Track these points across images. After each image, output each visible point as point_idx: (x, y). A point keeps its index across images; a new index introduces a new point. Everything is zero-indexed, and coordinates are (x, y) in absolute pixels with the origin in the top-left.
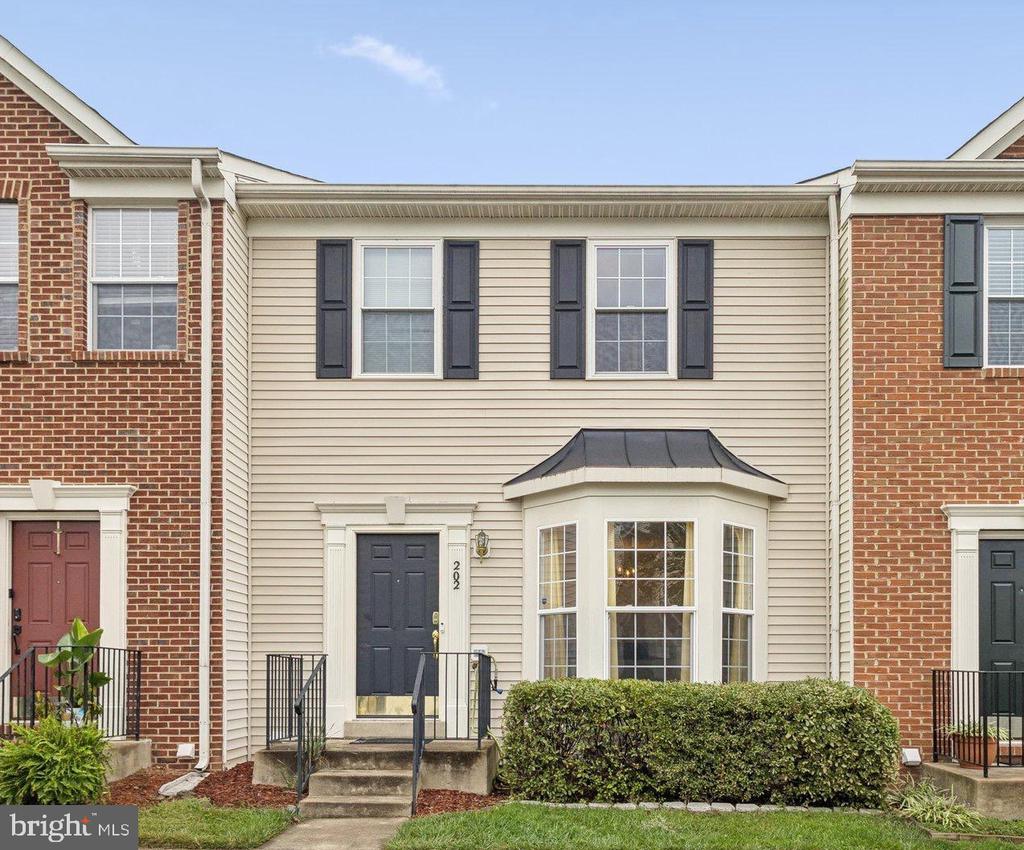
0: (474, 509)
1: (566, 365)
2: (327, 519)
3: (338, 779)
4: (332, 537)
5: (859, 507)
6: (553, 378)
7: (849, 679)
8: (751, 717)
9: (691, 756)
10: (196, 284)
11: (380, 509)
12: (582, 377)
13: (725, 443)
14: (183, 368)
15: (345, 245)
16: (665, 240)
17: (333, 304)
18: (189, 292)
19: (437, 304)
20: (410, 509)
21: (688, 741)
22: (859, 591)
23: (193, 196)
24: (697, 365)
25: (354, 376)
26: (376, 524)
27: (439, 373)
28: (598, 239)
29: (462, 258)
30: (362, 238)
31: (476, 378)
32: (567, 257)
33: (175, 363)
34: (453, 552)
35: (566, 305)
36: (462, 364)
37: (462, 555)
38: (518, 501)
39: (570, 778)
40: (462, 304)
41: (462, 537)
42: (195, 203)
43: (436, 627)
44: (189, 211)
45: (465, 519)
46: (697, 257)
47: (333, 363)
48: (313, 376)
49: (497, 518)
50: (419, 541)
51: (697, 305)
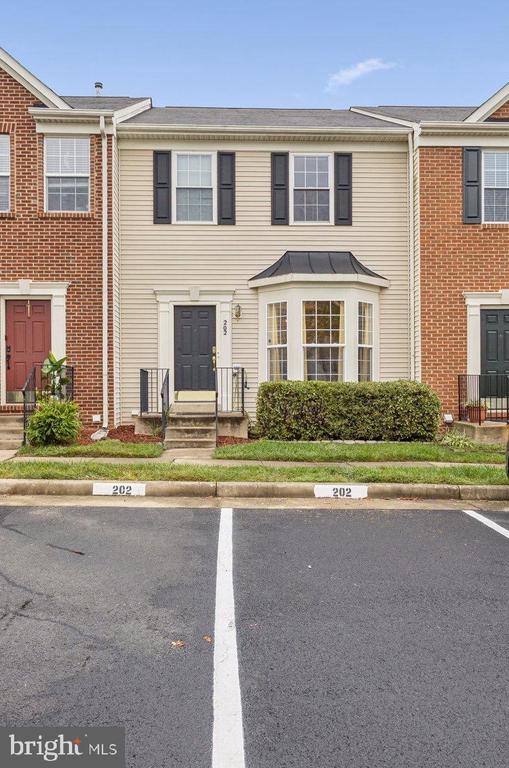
0: (234, 293)
1: (279, 218)
2: (159, 298)
3: (179, 430)
4: (162, 307)
5: (423, 293)
6: (273, 224)
7: (419, 380)
10: (99, 178)
11: (187, 293)
12: (287, 224)
13: (358, 259)
14: (93, 221)
15: (168, 154)
16: (328, 153)
17: (162, 184)
18: (95, 182)
19: (214, 185)
20: (202, 293)
22: (424, 336)
23: (99, 132)
24: (344, 218)
25: (173, 223)
26: (185, 301)
27: (215, 221)
28: (295, 152)
29: (227, 161)
30: (177, 150)
31: (234, 224)
32: (279, 161)
33: (89, 219)
34: (223, 316)
35: (279, 186)
36: (227, 217)
37: (228, 317)
38: (256, 289)
40: (227, 186)
41: (227, 307)
42: (99, 136)
43: (215, 355)
44: (96, 140)
45: (229, 298)
46: (344, 161)
47: (162, 216)
48: (152, 223)
49: (245, 298)
50: (206, 309)
51: (344, 187)
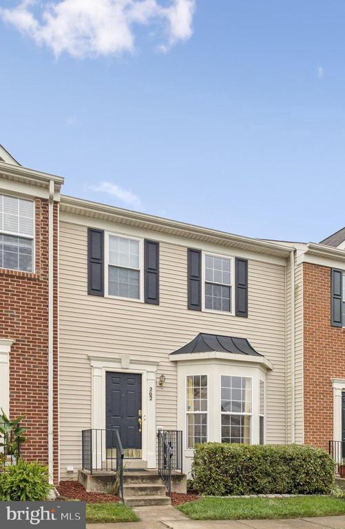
0: (157, 364)
1: (194, 305)
2: (93, 363)
3: (133, 488)
4: (96, 372)
5: (306, 377)
6: (189, 309)
8: (292, 459)
9: (269, 475)
10: (45, 241)
11: (119, 361)
12: (200, 311)
13: (252, 345)
14: (38, 283)
15: (101, 233)
16: (231, 256)
17: (95, 260)
18: (41, 245)
19: (141, 268)
20: (132, 362)
21: (270, 470)
22: (306, 410)
23: (46, 197)
24: (242, 312)
25: (105, 296)
26: (115, 367)
27: (142, 299)
28: (207, 251)
29: (152, 249)
30: (109, 231)
32: (194, 255)
33: (34, 280)
34: (148, 384)
35: (194, 277)
36: (152, 298)
37: (153, 385)
38: (176, 362)
39: (226, 486)
40: (152, 270)
41: (153, 376)
42: (45, 201)
43: (141, 417)
44: (41, 204)
45: (154, 368)
46: (242, 264)
47: (95, 289)
49: (167, 369)
50: (133, 377)
51: (242, 286)
